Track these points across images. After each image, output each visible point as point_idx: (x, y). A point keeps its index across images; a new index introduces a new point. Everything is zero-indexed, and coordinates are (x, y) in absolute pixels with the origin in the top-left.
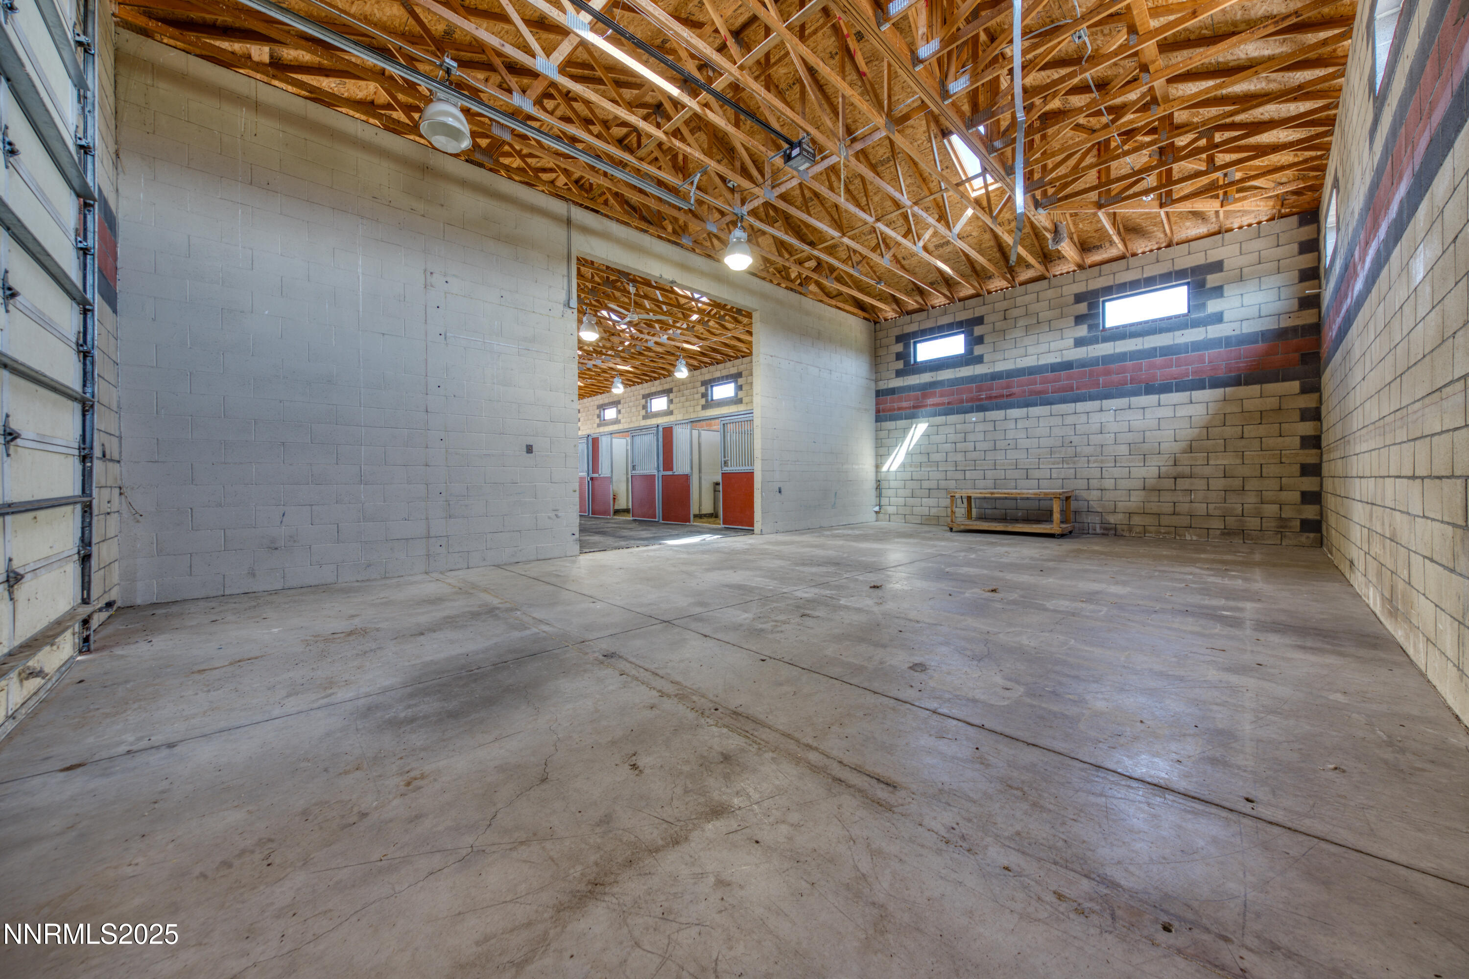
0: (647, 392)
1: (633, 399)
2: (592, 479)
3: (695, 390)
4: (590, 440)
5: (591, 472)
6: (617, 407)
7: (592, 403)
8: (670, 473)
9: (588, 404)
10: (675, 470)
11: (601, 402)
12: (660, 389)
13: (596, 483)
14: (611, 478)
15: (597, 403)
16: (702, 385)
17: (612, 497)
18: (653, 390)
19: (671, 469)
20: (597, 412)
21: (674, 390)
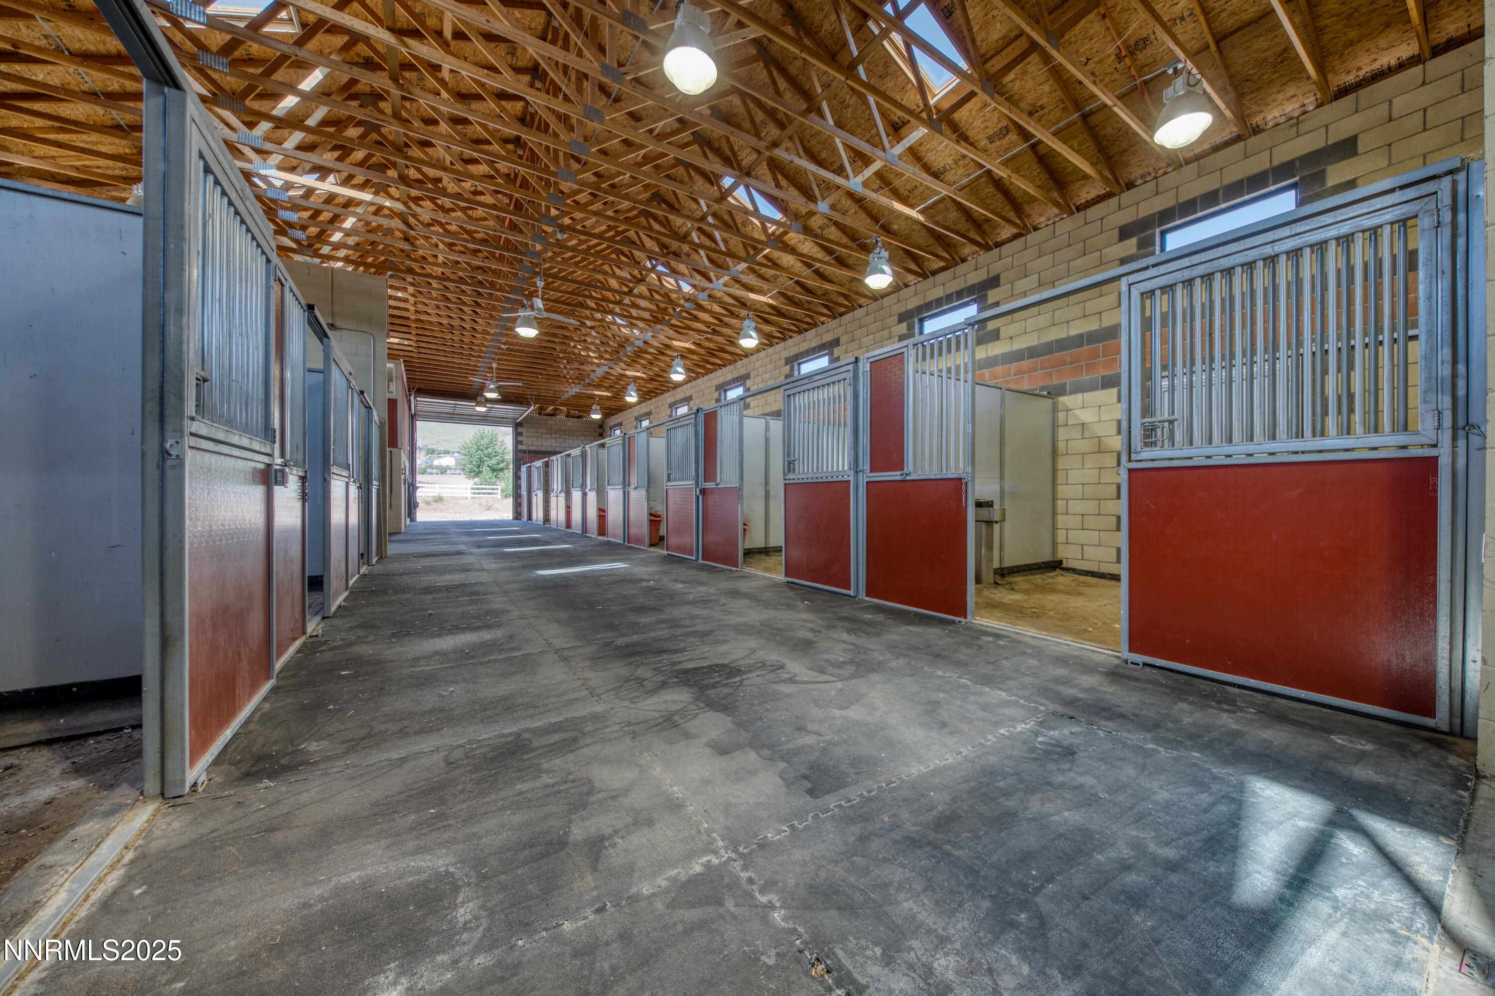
0: (792, 353)
1: (770, 367)
2: (704, 492)
3: (885, 333)
4: (701, 416)
5: (701, 478)
6: (744, 384)
7: (709, 384)
8: (895, 476)
9: (703, 387)
10: (909, 466)
11: (721, 380)
12: (815, 343)
13: (711, 499)
14: (740, 489)
15: (716, 382)
16: (900, 321)
17: (740, 527)
18: (805, 346)
19: (899, 465)
20: (716, 395)
21: (843, 340)
